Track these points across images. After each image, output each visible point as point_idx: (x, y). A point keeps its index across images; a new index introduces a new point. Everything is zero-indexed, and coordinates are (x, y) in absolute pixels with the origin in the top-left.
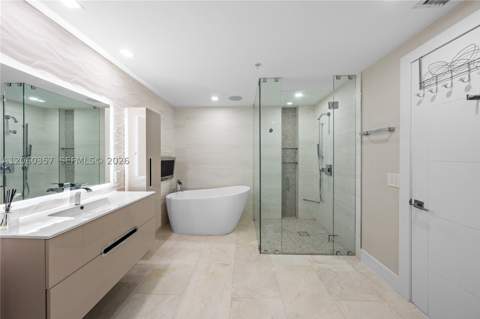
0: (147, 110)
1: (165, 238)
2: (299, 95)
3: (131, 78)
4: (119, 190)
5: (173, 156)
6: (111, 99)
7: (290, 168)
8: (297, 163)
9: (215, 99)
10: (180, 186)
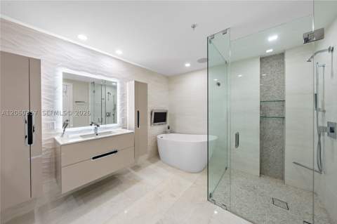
0: (135, 82)
1: (153, 162)
2: (273, 38)
3: (132, 65)
4: (123, 128)
5: (166, 109)
6: (118, 78)
7: (272, 123)
8: (284, 118)
9: (188, 65)
10: (170, 130)
